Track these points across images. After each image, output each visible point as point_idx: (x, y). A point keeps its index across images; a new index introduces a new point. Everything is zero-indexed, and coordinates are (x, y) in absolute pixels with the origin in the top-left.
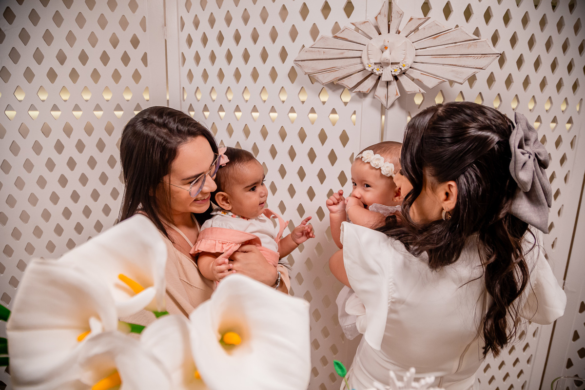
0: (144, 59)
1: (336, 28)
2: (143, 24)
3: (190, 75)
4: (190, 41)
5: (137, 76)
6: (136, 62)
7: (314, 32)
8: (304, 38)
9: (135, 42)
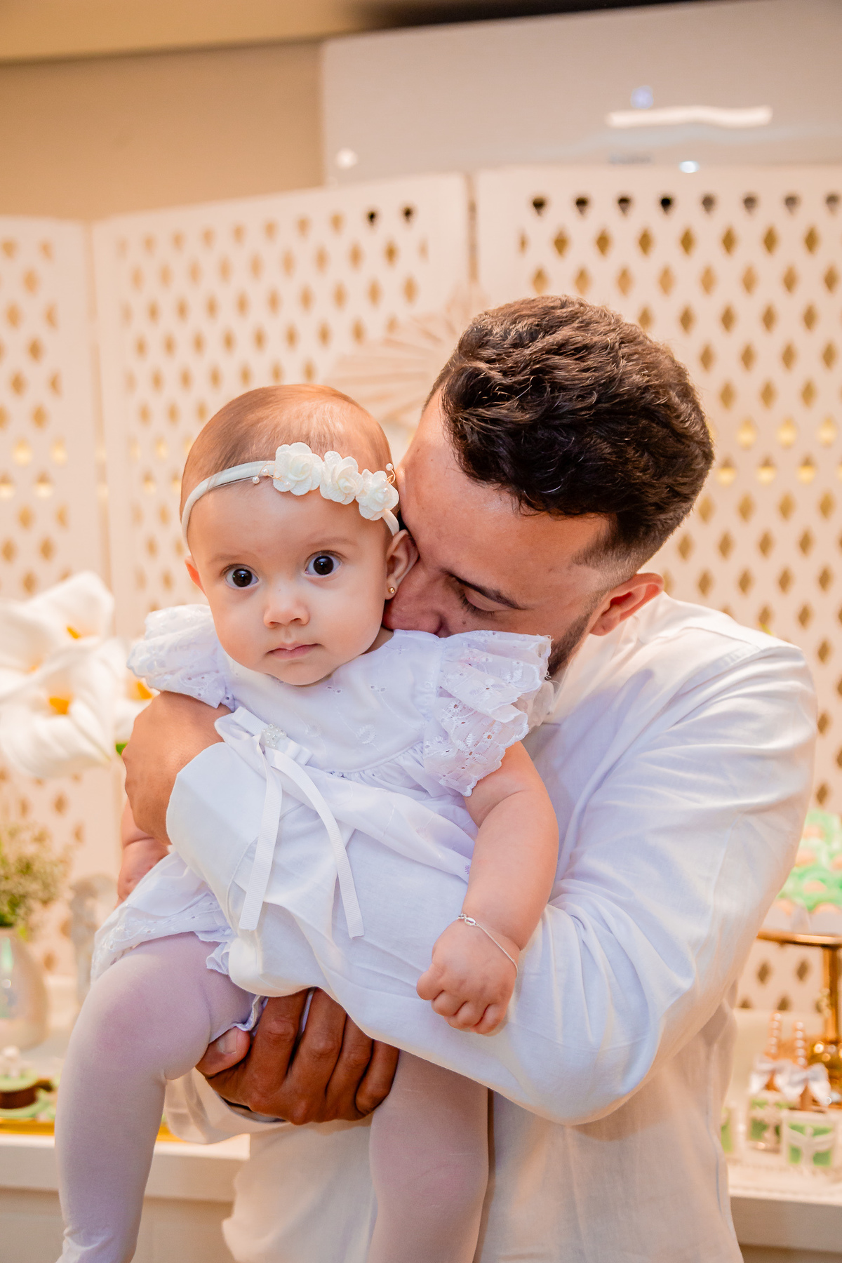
0: (54, 384)
1: (392, 325)
2: (50, 318)
3: (145, 415)
4: (141, 348)
5: (39, 417)
6: (37, 391)
7: (358, 333)
8: (342, 342)
9: (35, 350)
